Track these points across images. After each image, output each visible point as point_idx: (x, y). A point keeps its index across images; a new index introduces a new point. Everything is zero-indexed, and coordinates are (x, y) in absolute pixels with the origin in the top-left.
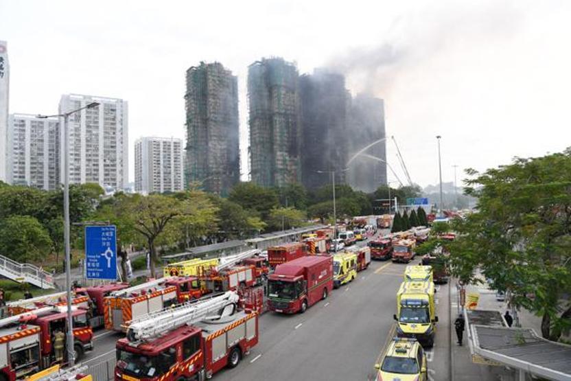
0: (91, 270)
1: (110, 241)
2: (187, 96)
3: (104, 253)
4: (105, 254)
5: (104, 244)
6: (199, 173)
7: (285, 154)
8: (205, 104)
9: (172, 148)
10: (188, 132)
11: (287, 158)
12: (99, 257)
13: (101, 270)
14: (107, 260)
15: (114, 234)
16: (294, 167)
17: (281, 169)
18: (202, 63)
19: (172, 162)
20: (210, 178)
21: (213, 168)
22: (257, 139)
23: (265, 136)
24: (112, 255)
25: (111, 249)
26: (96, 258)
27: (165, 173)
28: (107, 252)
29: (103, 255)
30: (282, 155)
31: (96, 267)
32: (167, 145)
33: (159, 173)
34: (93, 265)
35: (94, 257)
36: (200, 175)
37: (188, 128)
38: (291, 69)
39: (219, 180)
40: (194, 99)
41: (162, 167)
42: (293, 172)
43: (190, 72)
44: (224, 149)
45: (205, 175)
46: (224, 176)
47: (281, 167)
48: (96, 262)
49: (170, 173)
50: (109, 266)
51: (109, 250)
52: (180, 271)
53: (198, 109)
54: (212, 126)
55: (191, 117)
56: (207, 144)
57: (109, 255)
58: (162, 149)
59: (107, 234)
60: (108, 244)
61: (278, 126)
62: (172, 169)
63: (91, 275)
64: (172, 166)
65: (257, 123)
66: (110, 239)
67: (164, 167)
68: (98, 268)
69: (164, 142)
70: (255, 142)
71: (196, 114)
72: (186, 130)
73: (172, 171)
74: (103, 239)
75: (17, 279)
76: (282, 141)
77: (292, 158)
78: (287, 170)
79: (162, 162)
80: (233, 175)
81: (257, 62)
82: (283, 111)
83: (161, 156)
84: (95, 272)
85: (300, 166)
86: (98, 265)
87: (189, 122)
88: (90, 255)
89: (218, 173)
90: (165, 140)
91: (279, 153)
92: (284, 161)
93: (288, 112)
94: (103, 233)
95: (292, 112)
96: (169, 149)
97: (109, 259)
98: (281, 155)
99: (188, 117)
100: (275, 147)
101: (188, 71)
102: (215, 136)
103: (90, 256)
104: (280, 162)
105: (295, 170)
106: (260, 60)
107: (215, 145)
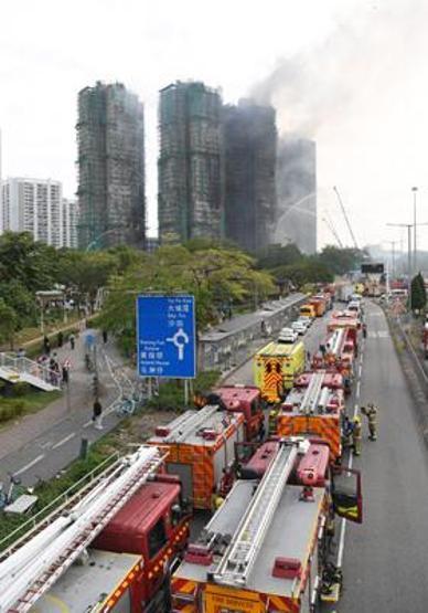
0: (148, 363)
1: (183, 319)
2: (79, 126)
3: (171, 336)
4: (174, 340)
5: (172, 323)
6: (95, 224)
7: (206, 204)
8: (105, 137)
9: (49, 192)
10: (80, 172)
11: (208, 210)
12: (162, 343)
13: (167, 363)
14: (177, 348)
15: (191, 309)
16: (215, 221)
17: (200, 224)
18: (99, 83)
19: (49, 211)
20: (110, 231)
21: (113, 219)
22: (171, 185)
23: (181, 180)
24: (187, 340)
25: (185, 331)
26: (157, 346)
27: (39, 224)
28: (177, 335)
29: (168, 340)
30: (202, 206)
31: (156, 359)
32: (42, 189)
33: (32, 224)
34: (152, 356)
35: (153, 343)
36: (97, 228)
37: (81, 167)
38: (214, 97)
39: (120, 235)
40: (89, 130)
41: (35, 216)
42: (214, 227)
43: (85, 93)
44: (128, 196)
45: (103, 228)
46: (127, 230)
47: (200, 220)
48: (156, 352)
49: (46, 225)
50: (181, 356)
51: (181, 333)
52: (285, 362)
53: (94, 143)
54: (113, 166)
55: (85, 153)
56: (106, 188)
57: (181, 340)
58: (35, 195)
59: (179, 308)
60: (180, 323)
61: (198, 169)
62: (49, 219)
63: (148, 370)
64: (49, 215)
65: (171, 164)
66: (184, 316)
67: (39, 217)
68: (161, 360)
69: (39, 185)
70: (167, 188)
71: (91, 149)
72: (78, 170)
73: (49, 223)
74: (170, 316)
75: (11, 377)
76: (202, 187)
77: (214, 210)
78: (206, 224)
79: (36, 210)
80: (138, 228)
81: (172, 85)
82: (204, 150)
83: (35, 203)
84: (156, 366)
85: (223, 219)
86: (160, 355)
87: (81, 161)
88: (145, 340)
89: (120, 226)
90: (40, 182)
91: (198, 203)
92: (205, 213)
93: (211, 151)
94: (171, 307)
95: (216, 152)
96: (45, 193)
97: (181, 346)
98: (200, 205)
99: (80, 152)
100: (194, 195)
101: (81, 93)
102: (116, 178)
103: (146, 343)
104: (199, 214)
105: (217, 224)
106: (175, 83)
107: (116, 190)
